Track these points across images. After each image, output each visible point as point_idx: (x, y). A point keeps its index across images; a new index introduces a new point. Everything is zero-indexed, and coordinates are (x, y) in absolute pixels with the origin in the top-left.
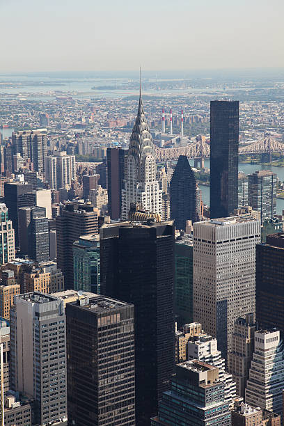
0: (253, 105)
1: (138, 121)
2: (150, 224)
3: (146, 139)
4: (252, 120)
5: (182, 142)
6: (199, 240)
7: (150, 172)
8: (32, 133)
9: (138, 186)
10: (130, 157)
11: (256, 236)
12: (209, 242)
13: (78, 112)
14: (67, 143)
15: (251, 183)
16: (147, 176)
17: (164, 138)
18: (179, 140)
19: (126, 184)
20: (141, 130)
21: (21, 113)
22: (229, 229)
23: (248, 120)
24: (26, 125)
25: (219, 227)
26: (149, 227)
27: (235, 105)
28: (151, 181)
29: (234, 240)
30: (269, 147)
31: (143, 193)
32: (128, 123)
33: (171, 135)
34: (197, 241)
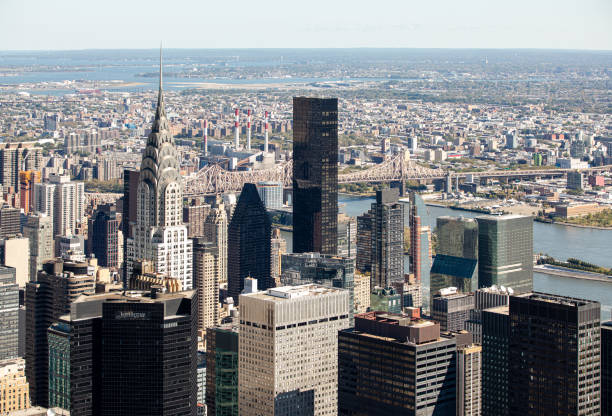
0: (384, 105)
1: (155, 129)
2: (154, 296)
3: (168, 157)
4: (380, 129)
5: (266, 161)
6: (248, 323)
7: (173, 209)
8: (20, 146)
9: (153, 232)
10: (141, 185)
11: (343, 317)
12: (264, 327)
13: (107, 112)
14: (81, 162)
15: (363, 229)
16: (168, 216)
17: (237, 155)
18: (260, 159)
19: (134, 230)
20: (160, 141)
21: (17, 114)
22: (297, 305)
23: (374, 128)
24: (22, 134)
25: (278, 302)
26: (152, 301)
27: (331, 104)
28: (173, 224)
29: (305, 324)
30: (400, 172)
31: (160, 245)
32: (184, 130)
33: (249, 150)
34: (246, 326)
